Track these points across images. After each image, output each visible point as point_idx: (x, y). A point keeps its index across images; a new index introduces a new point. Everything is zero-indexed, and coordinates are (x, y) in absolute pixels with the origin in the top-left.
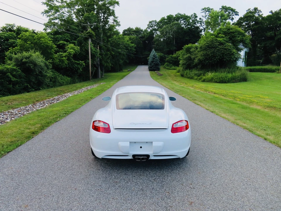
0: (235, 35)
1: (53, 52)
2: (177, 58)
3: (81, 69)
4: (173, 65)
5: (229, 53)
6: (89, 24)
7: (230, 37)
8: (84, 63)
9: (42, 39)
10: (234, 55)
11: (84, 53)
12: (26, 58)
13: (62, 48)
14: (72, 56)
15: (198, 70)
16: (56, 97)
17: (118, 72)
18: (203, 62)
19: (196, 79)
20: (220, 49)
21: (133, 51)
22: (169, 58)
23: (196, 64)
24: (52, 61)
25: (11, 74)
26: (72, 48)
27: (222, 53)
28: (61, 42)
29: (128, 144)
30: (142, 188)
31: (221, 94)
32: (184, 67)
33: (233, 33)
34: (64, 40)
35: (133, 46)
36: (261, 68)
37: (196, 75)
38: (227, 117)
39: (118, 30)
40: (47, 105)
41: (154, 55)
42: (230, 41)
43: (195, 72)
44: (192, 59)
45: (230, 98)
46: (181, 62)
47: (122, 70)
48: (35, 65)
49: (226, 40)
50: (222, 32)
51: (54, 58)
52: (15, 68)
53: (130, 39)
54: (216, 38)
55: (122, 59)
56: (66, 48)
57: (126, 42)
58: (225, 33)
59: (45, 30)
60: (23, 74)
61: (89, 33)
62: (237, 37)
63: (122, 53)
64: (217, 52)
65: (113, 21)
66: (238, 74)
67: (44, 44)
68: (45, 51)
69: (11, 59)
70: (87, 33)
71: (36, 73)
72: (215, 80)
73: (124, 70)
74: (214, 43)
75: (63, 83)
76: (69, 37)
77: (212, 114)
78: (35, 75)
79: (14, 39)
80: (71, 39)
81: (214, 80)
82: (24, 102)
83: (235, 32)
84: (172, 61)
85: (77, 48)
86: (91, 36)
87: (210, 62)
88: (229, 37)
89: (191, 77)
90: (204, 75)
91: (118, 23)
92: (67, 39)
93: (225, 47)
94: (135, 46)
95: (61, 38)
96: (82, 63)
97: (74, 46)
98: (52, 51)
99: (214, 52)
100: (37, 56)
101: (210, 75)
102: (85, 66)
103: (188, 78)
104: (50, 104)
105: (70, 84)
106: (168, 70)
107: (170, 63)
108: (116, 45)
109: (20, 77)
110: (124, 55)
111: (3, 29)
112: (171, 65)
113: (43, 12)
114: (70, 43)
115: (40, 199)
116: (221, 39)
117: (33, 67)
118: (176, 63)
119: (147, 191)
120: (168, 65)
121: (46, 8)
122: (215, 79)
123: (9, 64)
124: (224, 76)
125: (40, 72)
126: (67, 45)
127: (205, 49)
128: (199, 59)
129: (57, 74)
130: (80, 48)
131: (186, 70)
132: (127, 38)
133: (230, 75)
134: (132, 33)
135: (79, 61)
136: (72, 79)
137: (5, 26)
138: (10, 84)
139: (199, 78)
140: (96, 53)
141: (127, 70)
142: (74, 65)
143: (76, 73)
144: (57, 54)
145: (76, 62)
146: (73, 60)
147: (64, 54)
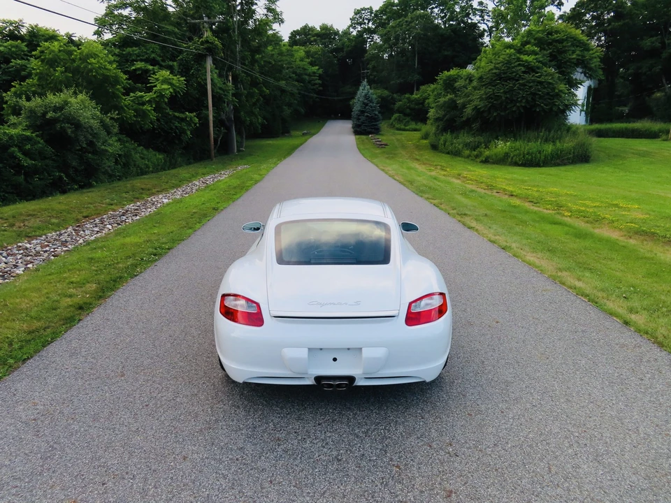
0: (565, 47)
1: (120, 91)
2: (421, 102)
3: (189, 133)
4: (412, 120)
5: (548, 94)
6: (206, 19)
7: (553, 51)
8: (197, 117)
9: (93, 60)
10: (561, 97)
11: (195, 93)
12: (56, 109)
13: (141, 79)
14: (166, 100)
15: (473, 134)
16: (131, 206)
17: (278, 137)
18: (485, 115)
19: (468, 157)
20: (528, 82)
21: (315, 84)
22: (402, 101)
23: (468, 119)
24: (118, 114)
25: (20, 149)
26: (165, 81)
27: (532, 93)
28: (138, 66)
29: (303, 353)
30: (338, 455)
31: (526, 198)
32: (438, 126)
33: (561, 41)
34: (146, 61)
35: (314, 73)
36: (626, 129)
37: (467, 145)
38: (537, 262)
39: (277, 33)
40: (110, 227)
41: (366, 95)
42: (553, 63)
43: (465, 138)
44: (459, 106)
45: (547, 209)
46: (432, 113)
47: (288, 132)
48: (77, 125)
49: (541, 59)
50: (533, 41)
51: (122, 107)
52: (28, 133)
53: (308, 54)
54: (518, 55)
55: (289, 105)
56: (151, 79)
57: (298, 62)
58: (540, 43)
59: (98, 33)
60: (49, 149)
61: (207, 42)
62: (570, 52)
63: (289, 89)
64: (520, 89)
65: (265, 12)
66: (568, 144)
67: (96, 72)
68: (100, 89)
69: (17, 111)
70: (202, 43)
71: (81, 146)
72: (512, 158)
73: (293, 133)
74: (513, 67)
75: (148, 167)
76: (158, 51)
77: (503, 254)
78: (79, 150)
79: (23, 59)
80: (162, 57)
81: (510, 160)
82: (54, 220)
83: (566, 40)
84: (411, 109)
85: (178, 80)
86: (211, 50)
87: (503, 114)
88: (550, 53)
89: (457, 151)
90: (487, 147)
91: (278, 15)
92: (154, 58)
93: (539, 77)
94: (321, 71)
95: (138, 56)
96: (191, 118)
97: (171, 76)
98: (118, 89)
99: (511, 90)
100: (80, 104)
101: (502, 147)
102: (198, 125)
103: (448, 153)
104: (116, 225)
105: (165, 170)
106: (401, 132)
107: (405, 115)
108: (274, 70)
109: (42, 155)
110: (292, 94)
112: (408, 119)
114: (162, 67)
115: (103, 484)
116: (530, 58)
117: (72, 132)
118: (419, 114)
119: (348, 463)
120: (399, 120)
122: (512, 155)
123: (14, 125)
124: (535, 150)
125: (91, 144)
126: (154, 73)
127: (491, 83)
128: (476, 107)
129: (133, 146)
130: (185, 80)
131: (445, 134)
132: (300, 52)
133: (549, 148)
134: (312, 39)
135: (183, 113)
136: (167, 156)
138: (18, 173)
139: (475, 153)
140: (226, 93)
141: (300, 133)
142: (171, 122)
143: (177, 142)
144: (129, 95)
145: (176, 114)
146: (169, 111)
147: (147, 96)
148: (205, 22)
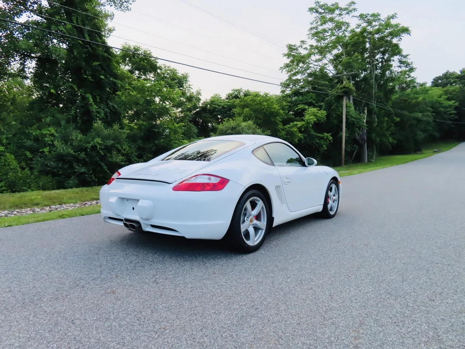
1: (278, 120)
3: (325, 146)
6: (345, 73)
8: (332, 136)
9: (265, 103)
11: (335, 122)
14: (311, 125)
21: (451, 114)
24: (270, 132)
26: (313, 114)
28: (299, 107)
34: (306, 104)
35: (451, 106)
39: (415, 79)
47: (420, 150)
53: (446, 93)
55: (424, 131)
57: (435, 98)
59: (283, 92)
61: (344, 87)
63: (425, 119)
65: (398, 64)
67: (266, 110)
70: (341, 88)
73: (424, 151)
76: (314, 97)
80: (317, 101)
85: (322, 113)
86: (347, 92)
91: (409, 65)
92: (311, 101)
94: (457, 104)
95: (301, 101)
96: (327, 137)
97: (317, 111)
102: (332, 141)
108: (407, 105)
110: (428, 123)
111: (229, 97)
113: (281, 68)
114: (314, 106)
121: (287, 61)
126: (308, 110)
130: (326, 113)
134: (452, 81)
135: (323, 134)
137: (231, 92)
140: (358, 121)
141: (431, 151)
142: (314, 140)
143: (316, 152)
144: (290, 124)
145: (318, 135)
146: (313, 132)
147: (300, 124)
148: (345, 75)
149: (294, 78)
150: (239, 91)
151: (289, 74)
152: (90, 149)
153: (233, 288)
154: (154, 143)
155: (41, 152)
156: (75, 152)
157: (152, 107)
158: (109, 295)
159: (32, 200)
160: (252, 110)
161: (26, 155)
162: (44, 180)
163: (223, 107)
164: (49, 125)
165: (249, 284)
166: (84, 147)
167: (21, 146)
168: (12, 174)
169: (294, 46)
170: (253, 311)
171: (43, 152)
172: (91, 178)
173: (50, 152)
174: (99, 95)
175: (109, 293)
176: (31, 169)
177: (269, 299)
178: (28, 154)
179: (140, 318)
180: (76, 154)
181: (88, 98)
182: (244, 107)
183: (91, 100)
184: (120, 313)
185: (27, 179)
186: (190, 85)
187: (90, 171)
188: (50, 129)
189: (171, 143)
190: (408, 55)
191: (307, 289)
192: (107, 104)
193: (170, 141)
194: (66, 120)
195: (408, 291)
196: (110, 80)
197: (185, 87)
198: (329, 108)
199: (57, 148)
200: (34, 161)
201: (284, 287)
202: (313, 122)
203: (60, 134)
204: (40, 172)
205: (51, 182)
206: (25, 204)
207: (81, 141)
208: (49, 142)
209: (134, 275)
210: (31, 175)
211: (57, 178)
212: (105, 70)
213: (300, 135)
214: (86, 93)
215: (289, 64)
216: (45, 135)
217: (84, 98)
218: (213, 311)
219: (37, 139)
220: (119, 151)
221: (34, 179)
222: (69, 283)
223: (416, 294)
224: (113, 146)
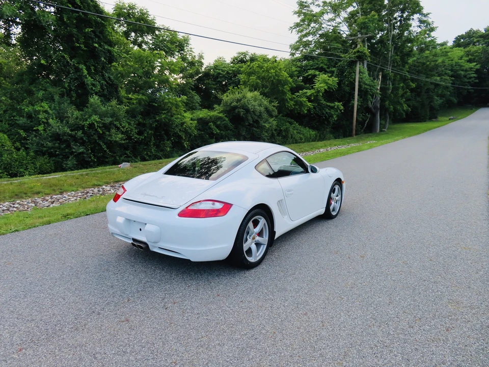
1: (286, 89)
3: (335, 116)
6: (359, 36)
8: (343, 106)
9: (273, 71)
11: (347, 89)
12: (237, 101)
14: (321, 94)
17: (425, 121)
21: (470, 78)
24: (278, 103)
26: (323, 81)
28: (309, 73)
34: (316, 69)
35: (471, 68)
39: (435, 39)
47: (436, 118)
48: (247, 110)
52: (221, 115)
53: (468, 54)
55: (442, 96)
56: (315, 81)
57: (456, 60)
59: (292, 55)
60: (230, 124)
61: (358, 51)
63: (443, 83)
65: (418, 24)
67: (273, 78)
69: (219, 102)
70: (355, 53)
73: (440, 118)
75: (301, 139)
76: (326, 62)
78: (247, 125)
80: (328, 65)
85: (333, 81)
86: (361, 57)
91: (430, 24)
92: (322, 66)
94: (478, 67)
95: (311, 66)
96: (338, 106)
97: (328, 78)
102: (343, 111)
105: (315, 141)
108: (426, 69)
109: (225, 128)
110: (447, 87)
111: (234, 60)
113: (291, 27)
114: (325, 71)
117: (244, 114)
121: (297, 20)
125: (257, 122)
126: (318, 77)
130: (337, 80)
134: (475, 40)
135: (333, 103)
136: (318, 133)
137: (236, 55)
140: (372, 88)
141: (447, 119)
142: (323, 109)
143: (326, 123)
144: (299, 92)
145: (328, 104)
146: (323, 102)
147: (309, 92)
148: (359, 38)
149: (305, 39)
150: (245, 54)
151: (300, 34)
152: (88, 127)
153: (236, 313)
154: (155, 118)
155: (35, 130)
156: (72, 130)
157: (152, 80)
158: (124, 323)
159: (32, 188)
160: (258, 78)
161: (19, 133)
162: (41, 161)
163: (228, 73)
164: (42, 100)
165: (250, 308)
166: (81, 124)
167: (13, 125)
168: (7, 155)
169: (306, 3)
170: (252, 342)
171: (38, 130)
172: (90, 157)
173: (44, 130)
174: (93, 65)
175: (123, 322)
176: (26, 149)
177: (268, 328)
178: (22, 132)
179: (153, 351)
180: (73, 133)
181: (82, 69)
182: (249, 74)
183: (85, 72)
184: (135, 345)
185: (23, 160)
186: (191, 49)
187: (88, 150)
188: (43, 104)
189: (172, 118)
190: (429, 14)
191: (302, 314)
192: (103, 75)
193: (172, 116)
194: (60, 94)
195: (393, 316)
196: (104, 49)
197: (186, 50)
198: (341, 74)
199: (52, 128)
200: (29, 140)
201: (282, 311)
202: (323, 91)
203: (54, 111)
204: (36, 152)
205: (49, 163)
206: (25, 194)
207: (77, 118)
208: (44, 120)
209: (145, 298)
210: (27, 156)
211: (54, 158)
212: (99, 37)
213: (309, 104)
214: (78, 63)
215: (299, 23)
216: (38, 112)
217: (77, 70)
218: (217, 342)
219: (29, 116)
220: (118, 128)
221: (31, 160)
222: (86, 309)
223: (398, 320)
224: (111, 123)
